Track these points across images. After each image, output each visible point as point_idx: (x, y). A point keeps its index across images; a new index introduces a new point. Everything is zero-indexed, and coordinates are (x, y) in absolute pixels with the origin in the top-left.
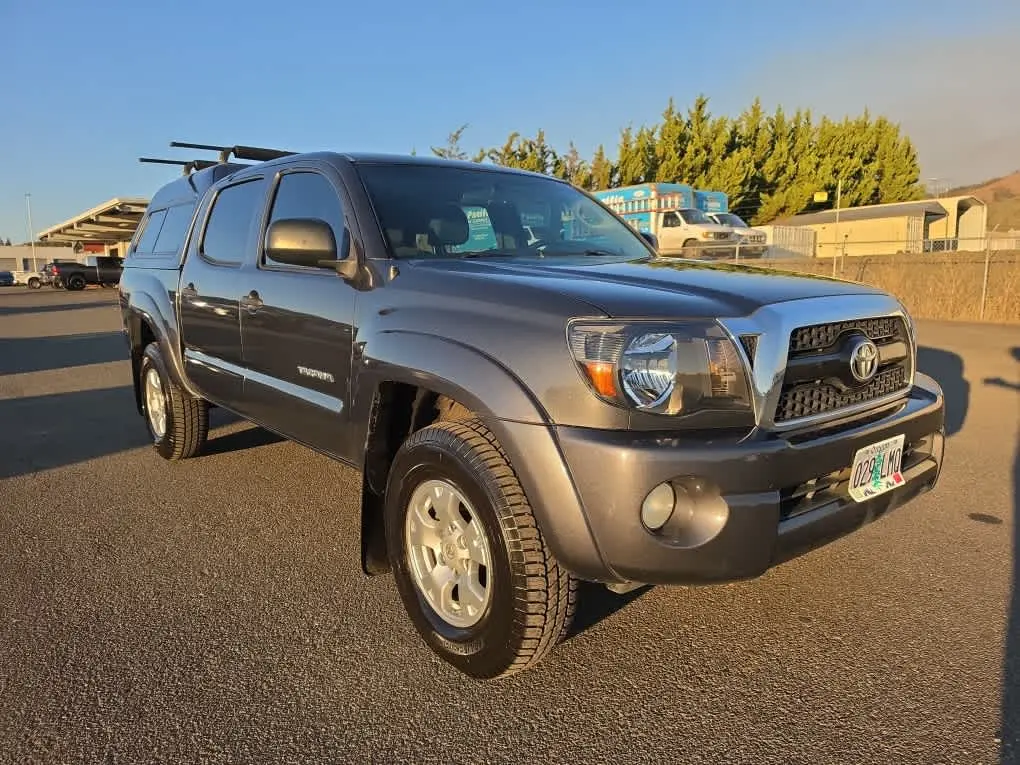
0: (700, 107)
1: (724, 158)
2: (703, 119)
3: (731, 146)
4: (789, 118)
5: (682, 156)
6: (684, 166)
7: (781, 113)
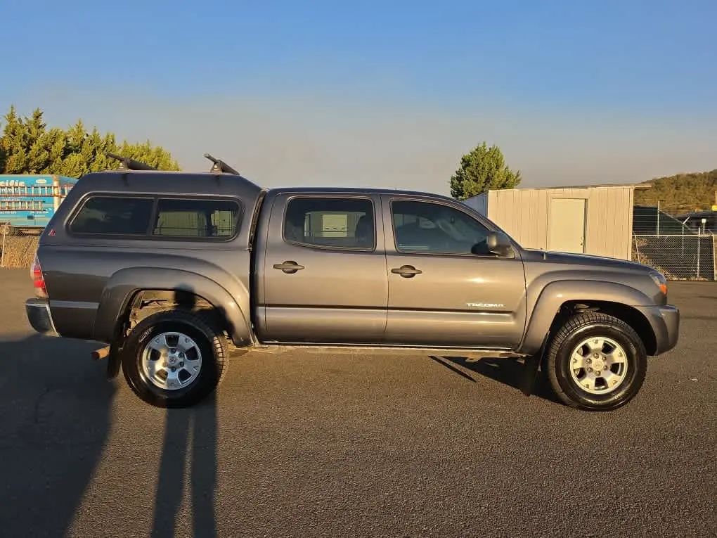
0: (37, 117)
1: (63, 158)
2: (40, 127)
3: (67, 151)
4: (103, 137)
5: (27, 152)
6: (29, 160)
7: (97, 133)
